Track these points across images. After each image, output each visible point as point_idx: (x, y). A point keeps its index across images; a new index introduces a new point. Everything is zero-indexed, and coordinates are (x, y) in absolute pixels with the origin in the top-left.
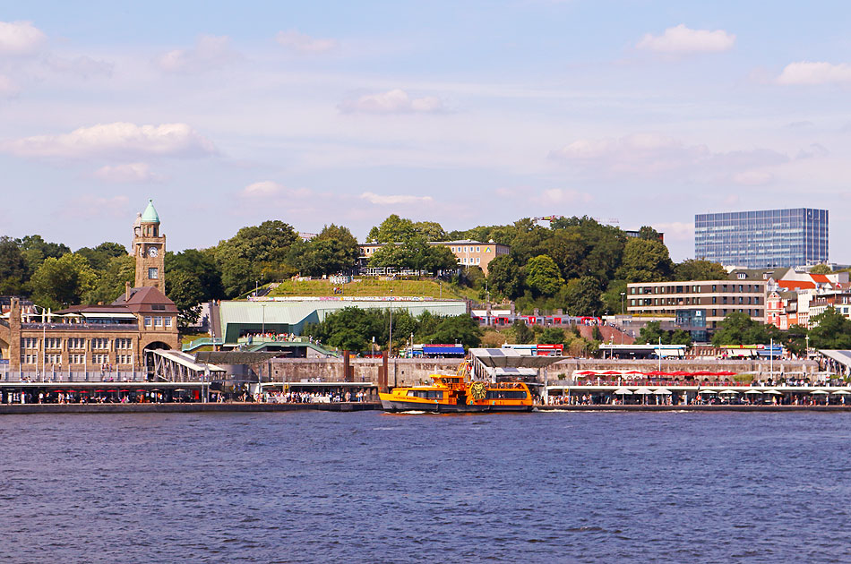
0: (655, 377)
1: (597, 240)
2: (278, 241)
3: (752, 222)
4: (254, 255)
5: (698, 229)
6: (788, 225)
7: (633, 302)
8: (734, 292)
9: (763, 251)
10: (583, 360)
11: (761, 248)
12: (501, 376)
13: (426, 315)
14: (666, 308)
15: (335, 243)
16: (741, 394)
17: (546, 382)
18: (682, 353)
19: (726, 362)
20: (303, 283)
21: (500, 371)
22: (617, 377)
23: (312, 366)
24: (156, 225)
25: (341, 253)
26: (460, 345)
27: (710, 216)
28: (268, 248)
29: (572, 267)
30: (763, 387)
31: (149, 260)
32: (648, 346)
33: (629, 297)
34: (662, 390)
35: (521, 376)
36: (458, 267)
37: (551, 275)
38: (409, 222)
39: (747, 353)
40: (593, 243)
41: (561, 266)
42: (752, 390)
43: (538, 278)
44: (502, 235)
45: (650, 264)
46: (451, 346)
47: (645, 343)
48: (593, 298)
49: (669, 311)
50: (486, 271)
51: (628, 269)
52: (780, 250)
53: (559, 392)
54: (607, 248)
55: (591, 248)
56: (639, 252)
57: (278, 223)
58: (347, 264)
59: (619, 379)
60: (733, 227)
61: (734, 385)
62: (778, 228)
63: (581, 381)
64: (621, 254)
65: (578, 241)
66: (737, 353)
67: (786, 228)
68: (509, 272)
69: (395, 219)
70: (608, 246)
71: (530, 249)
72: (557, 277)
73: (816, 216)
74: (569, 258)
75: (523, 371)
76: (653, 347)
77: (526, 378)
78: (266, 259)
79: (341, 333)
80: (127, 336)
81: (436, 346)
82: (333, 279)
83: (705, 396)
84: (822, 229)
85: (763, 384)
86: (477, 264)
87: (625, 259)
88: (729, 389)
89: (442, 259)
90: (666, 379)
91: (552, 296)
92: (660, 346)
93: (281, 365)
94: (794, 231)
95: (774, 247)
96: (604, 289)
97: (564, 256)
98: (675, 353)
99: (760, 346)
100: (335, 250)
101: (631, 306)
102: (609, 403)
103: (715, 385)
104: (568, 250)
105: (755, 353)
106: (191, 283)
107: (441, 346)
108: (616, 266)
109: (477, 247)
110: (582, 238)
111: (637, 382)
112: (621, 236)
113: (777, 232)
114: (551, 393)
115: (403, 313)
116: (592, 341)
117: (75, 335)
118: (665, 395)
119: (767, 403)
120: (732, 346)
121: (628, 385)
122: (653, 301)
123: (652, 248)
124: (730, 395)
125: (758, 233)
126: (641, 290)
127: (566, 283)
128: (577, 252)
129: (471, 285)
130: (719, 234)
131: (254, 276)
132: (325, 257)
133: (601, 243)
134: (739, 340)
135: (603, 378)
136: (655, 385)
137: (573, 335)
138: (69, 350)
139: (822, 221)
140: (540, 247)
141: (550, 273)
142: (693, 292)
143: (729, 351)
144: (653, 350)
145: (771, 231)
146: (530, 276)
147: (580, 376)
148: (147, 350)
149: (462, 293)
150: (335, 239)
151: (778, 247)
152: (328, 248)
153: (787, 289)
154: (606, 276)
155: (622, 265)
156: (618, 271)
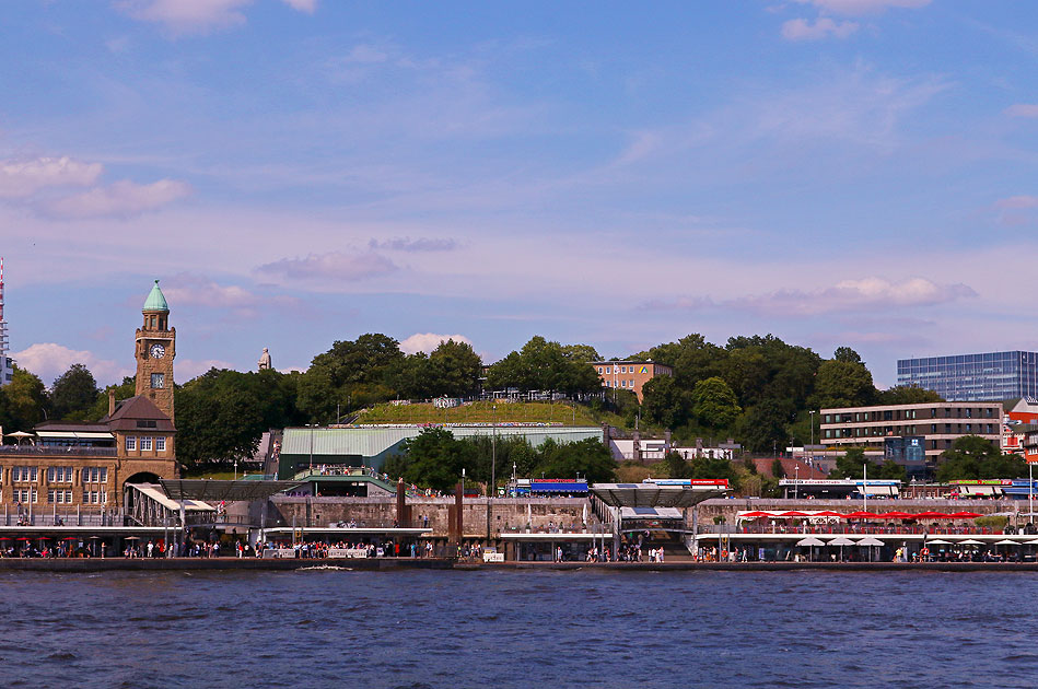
0: (858, 521)
1: (782, 362)
2: (378, 359)
3: (961, 367)
4: (345, 375)
5: (901, 376)
6: (1001, 370)
7: (828, 433)
8: (959, 417)
9: (973, 399)
10: (755, 500)
11: (971, 395)
12: (630, 519)
13: (550, 443)
14: (871, 440)
15: (449, 360)
16: (989, 544)
17: (695, 528)
18: (895, 491)
19: (960, 503)
20: (399, 407)
21: (629, 512)
22: (802, 520)
23: (370, 508)
24: (163, 315)
25: (457, 374)
26: (584, 481)
27: (914, 362)
28: (363, 366)
29: (752, 394)
30: (1021, 535)
31: (152, 362)
32: (848, 482)
33: (823, 427)
34: (869, 540)
35: (658, 519)
36: (602, 389)
37: (724, 402)
38: (557, 345)
39: (988, 491)
40: (779, 366)
41: (738, 393)
42: (1006, 539)
43: (707, 405)
44: (664, 355)
45: (849, 391)
46: (571, 482)
47: (843, 477)
48: (775, 426)
49: (874, 443)
50: (641, 397)
51: (822, 397)
52: (992, 398)
53: (715, 543)
54: (795, 371)
55: (775, 372)
56: (835, 376)
57: (379, 337)
58: (463, 387)
59: (805, 523)
60: (940, 374)
61: (978, 533)
62: (989, 373)
63: (747, 526)
64: (813, 379)
65: (759, 363)
66: (973, 491)
67: (999, 373)
68: (669, 395)
69: (538, 341)
70: (796, 369)
71: (698, 370)
72: (731, 404)
73: (1031, 360)
74: (748, 383)
75: (663, 512)
76: (854, 482)
77: (667, 523)
78: (361, 380)
79: (420, 464)
80: (100, 463)
81: (549, 482)
82: (437, 402)
83: (934, 548)
85: (1021, 531)
86: (631, 387)
87: (818, 385)
88: (971, 539)
89: (579, 377)
90: (876, 524)
91: (725, 427)
92: (865, 481)
93: (325, 506)
94: (1007, 376)
95: (985, 395)
96: (792, 421)
97: (741, 380)
98: (886, 491)
99: (1006, 482)
100: (448, 370)
101: (826, 438)
102: (790, 560)
103: (950, 533)
104: (747, 373)
105: (998, 491)
106: (246, 405)
107: (557, 481)
108: (808, 394)
109: (630, 366)
110: (765, 360)
111: (833, 528)
113: (988, 377)
114: (702, 543)
115: (520, 442)
116: (771, 478)
117: (22, 462)
118: (873, 547)
119: (1026, 560)
120: (967, 482)
121: (817, 532)
122: (853, 431)
123: (852, 371)
124: (971, 547)
125: (967, 379)
126: (838, 418)
127: (743, 411)
128: (758, 376)
129: (618, 411)
131: (336, 398)
132: (434, 377)
133: (788, 366)
134: (976, 473)
135: (780, 522)
136: (858, 533)
137: (746, 471)
138: (13, 484)
140: (711, 368)
141: (723, 399)
142: (906, 419)
143: (963, 489)
144: (855, 487)
145: (983, 377)
146: (697, 405)
147: (745, 518)
148: (128, 484)
149: (604, 420)
150: (450, 356)
151: (990, 394)
152: (439, 366)
153: (1020, 422)
154: (794, 406)
155: (814, 391)
156: (809, 400)
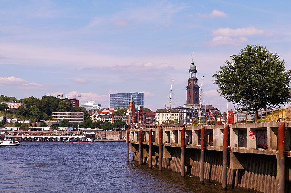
1: (52, 101)
3: (124, 96)
7: (53, 117)
8: (75, 115)
11: (126, 103)
17: (6, 136)
18: (49, 129)
30: (57, 137)
32: (41, 128)
37: (36, 110)
40: (51, 102)
43: (32, 111)
45: (64, 108)
56: (62, 104)
60: (119, 97)
64: (58, 105)
66: (62, 129)
70: (55, 103)
71: (31, 104)
73: (140, 95)
83: (42, 139)
84: (142, 98)
86: (16, 108)
87: (59, 106)
88: (49, 137)
89: (3, 107)
92: (44, 128)
98: (47, 129)
99: (68, 127)
103: (47, 136)
105: (66, 129)
109: (16, 103)
110: (48, 101)
112: (59, 100)
118: (32, 138)
121: (25, 136)
122: (57, 117)
125: (125, 99)
126: (55, 114)
130: (116, 99)
133: (53, 102)
136: (32, 136)
139: (142, 96)
140: (34, 103)
142: (66, 115)
146: (30, 111)
156: (57, 109)
